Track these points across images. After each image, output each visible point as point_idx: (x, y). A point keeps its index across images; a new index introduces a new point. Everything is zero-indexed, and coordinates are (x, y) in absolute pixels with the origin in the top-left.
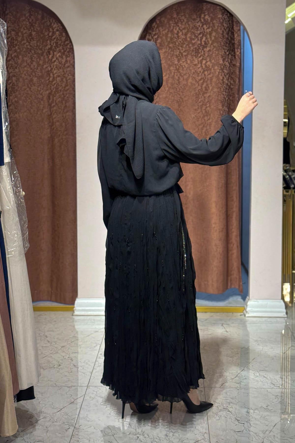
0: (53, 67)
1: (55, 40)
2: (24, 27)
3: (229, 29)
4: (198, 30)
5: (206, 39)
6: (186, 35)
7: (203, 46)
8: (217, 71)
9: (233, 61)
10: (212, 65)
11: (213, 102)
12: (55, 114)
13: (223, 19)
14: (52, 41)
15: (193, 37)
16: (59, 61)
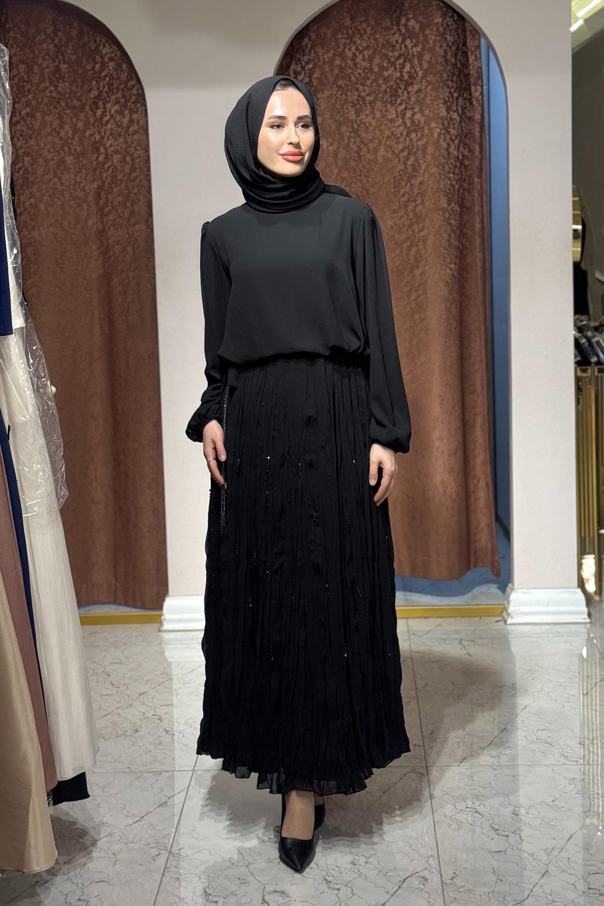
0: (105, 133)
1: (107, 79)
2: (44, 54)
3: (458, 45)
4: (395, 51)
5: (410, 68)
6: (371, 60)
7: (406, 81)
8: (436, 132)
9: (466, 111)
10: (425, 120)
11: (430, 194)
12: (112, 228)
13: (445, 26)
14: (101, 81)
15: (385, 65)
16: (115, 121)
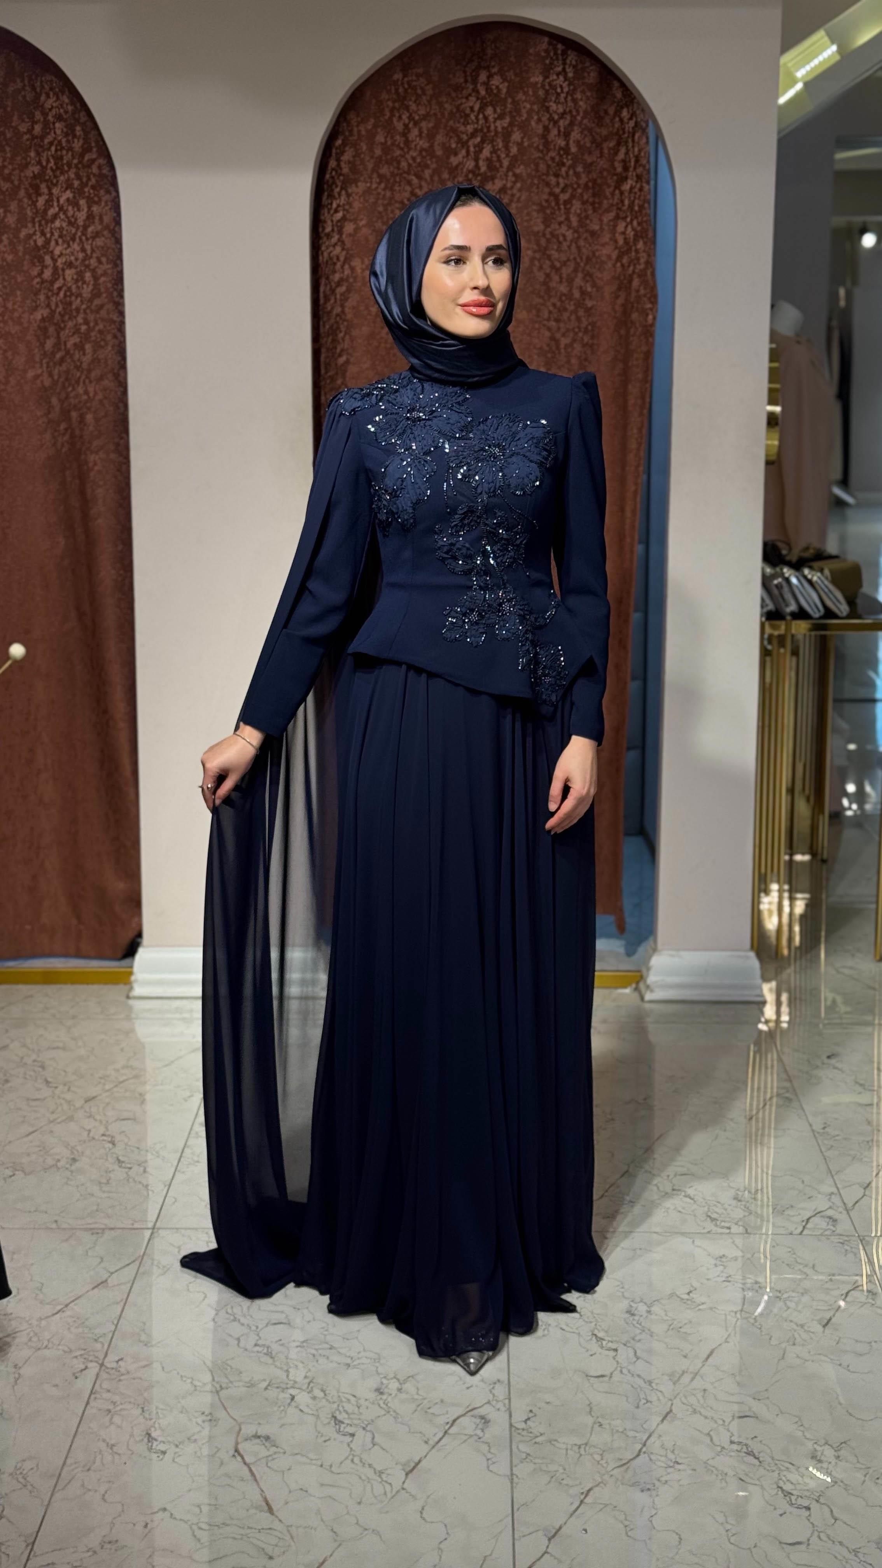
0: (52, 234)
1: (53, 149)
4: (468, 124)
5: (491, 153)
6: (431, 136)
14: (43, 151)
15: (454, 146)
16: (67, 217)
